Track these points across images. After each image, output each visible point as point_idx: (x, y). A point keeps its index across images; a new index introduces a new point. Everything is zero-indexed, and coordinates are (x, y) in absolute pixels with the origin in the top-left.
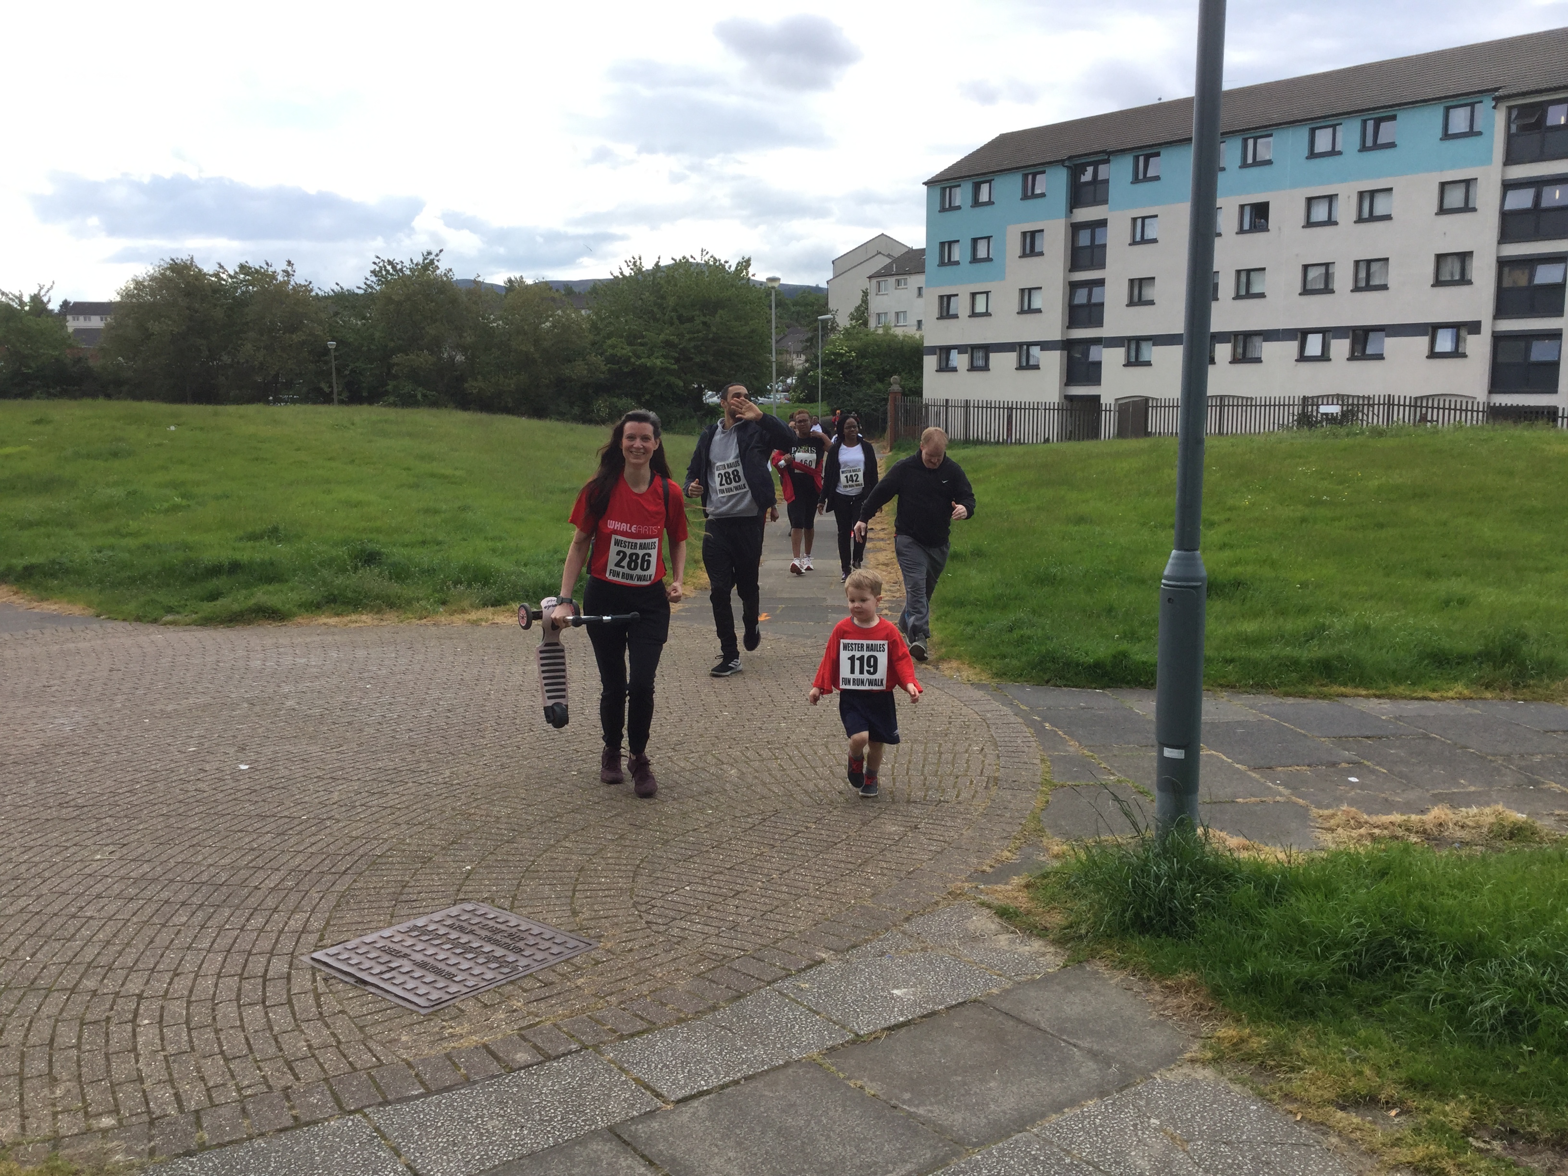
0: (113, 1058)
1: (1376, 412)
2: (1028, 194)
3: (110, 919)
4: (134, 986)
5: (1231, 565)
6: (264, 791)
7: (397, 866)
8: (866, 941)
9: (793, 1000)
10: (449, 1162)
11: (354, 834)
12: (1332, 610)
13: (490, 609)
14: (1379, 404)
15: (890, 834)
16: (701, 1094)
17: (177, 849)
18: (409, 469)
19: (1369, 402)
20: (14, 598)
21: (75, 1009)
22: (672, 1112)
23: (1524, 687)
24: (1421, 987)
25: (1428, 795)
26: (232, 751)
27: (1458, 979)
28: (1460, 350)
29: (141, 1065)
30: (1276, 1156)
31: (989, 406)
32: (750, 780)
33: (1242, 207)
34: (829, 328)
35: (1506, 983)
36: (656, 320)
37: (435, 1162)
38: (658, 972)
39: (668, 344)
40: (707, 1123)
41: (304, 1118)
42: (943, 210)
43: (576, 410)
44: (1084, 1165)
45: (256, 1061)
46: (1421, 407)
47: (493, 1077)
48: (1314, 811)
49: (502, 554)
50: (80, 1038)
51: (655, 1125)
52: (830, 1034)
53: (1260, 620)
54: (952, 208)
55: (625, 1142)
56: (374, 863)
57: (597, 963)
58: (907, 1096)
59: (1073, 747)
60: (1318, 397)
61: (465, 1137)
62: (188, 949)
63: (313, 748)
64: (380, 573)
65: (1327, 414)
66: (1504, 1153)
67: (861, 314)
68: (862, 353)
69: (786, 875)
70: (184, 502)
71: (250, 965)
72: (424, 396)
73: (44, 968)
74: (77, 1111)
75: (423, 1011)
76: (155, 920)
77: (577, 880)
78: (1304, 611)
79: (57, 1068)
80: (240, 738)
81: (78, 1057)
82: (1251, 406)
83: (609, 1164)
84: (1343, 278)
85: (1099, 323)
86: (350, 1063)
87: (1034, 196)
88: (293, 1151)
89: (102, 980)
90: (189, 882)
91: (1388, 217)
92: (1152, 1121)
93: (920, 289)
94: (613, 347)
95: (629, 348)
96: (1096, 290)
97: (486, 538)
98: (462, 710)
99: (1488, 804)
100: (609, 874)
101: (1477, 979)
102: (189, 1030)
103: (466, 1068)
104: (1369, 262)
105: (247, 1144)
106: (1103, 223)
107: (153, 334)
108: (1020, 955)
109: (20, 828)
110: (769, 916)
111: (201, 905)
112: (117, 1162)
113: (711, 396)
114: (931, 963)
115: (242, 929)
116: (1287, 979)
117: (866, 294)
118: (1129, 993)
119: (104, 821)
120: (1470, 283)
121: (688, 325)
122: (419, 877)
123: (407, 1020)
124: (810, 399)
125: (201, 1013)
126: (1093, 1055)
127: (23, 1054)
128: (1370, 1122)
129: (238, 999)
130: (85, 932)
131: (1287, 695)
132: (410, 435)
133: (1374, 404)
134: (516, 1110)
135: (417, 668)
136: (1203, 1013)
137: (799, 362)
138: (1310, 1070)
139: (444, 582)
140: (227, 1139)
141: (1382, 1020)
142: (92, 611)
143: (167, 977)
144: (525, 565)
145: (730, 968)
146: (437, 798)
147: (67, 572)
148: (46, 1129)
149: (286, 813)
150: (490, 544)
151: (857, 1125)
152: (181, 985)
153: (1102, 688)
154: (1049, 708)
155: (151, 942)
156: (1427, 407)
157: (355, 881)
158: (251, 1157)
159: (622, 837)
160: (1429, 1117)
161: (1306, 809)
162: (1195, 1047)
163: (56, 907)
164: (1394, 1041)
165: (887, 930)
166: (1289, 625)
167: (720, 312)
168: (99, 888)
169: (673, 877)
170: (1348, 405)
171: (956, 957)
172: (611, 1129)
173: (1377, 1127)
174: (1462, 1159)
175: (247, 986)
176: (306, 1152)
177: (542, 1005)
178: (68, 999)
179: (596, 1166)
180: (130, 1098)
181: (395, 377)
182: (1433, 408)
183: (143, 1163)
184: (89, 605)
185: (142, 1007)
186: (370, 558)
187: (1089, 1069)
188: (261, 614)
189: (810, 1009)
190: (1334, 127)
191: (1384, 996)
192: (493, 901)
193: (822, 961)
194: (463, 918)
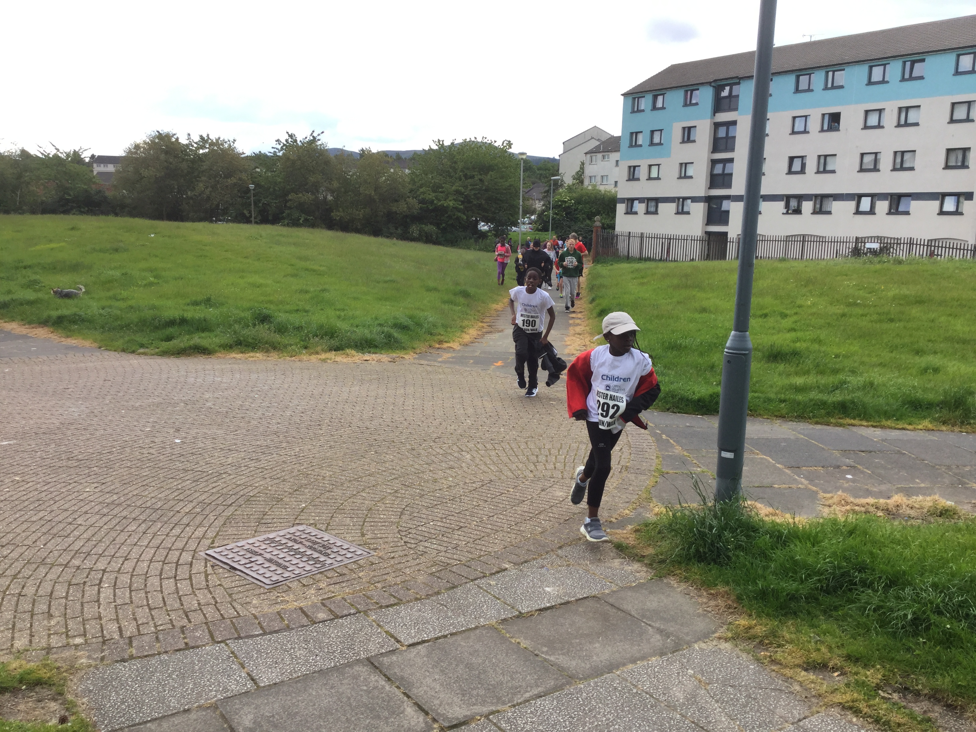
0: (85, 605)
1: (902, 248)
2: (688, 103)
3: (91, 526)
4: (101, 565)
5: (794, 342)
6: (188, 455)
7: (262, 503)
8: (534, 559)
9: (485, 591)
10: (272, 672)
11: (238, 483)
12: (853, 372)
13: (334, 352)
14: (904, 243)
15: (557, 497)
16: (424, 642)
17: (135, 487)
18: (293, 265)
19: (898, 242)
20: (50, 335)
21: (66, 576)
22: (405, 651)
23: (968, 424)
24: (863, 601)
25: (894, 488)
26: (171, 431)
27: (886, 597)
28: (959, 210)
29: (101, 610)
30: (760, 695)
31: (656, 237)
32: (477, 462)
33: (823, 115)
34: (557, 185)
35: (914, 601)
36: (451, 177)
37: (264, 672)
38: (408, 571)
39: (458, 192)
40: (425, 659)
41: (191, 644)
42: (633, 112)
43: (399, 231)
44: (644, 694)
45: (167, 611)
46: (931, 246)
47: (303, 626)
48: (821, 495)
49: (344, 320)
50: (67, 593)
51: (394, 658)
52: (505, 611)
53: (806, 376)
54: (639, 111)
55: (375, 666)
56: (248, 500)
57: (373, 564)
58: (545, 649)
59: (678, 450)
60: (865, 238)
61: (283, 660)
62: (135, 545)
63: (219, 432)
64: (269, 328)
65: (870, 249)
66: (899, 701)
67: (579, 177)
68: (579, 201)
69: (491, 519)
70: (156, 281)
71: (170, 556)
72: (306, 220)
73: (51, 552)
74: (62, 634)
75: (267, 587)
76: (117, 528)
77: (367, 515)
78: (835, 371)
79: (53, 608)
80: (177, 424)
81: (66, 604)
82: (822, 242)
83: (365, 679)
84: (886, 162)
85: (729, 186)
86: (221, 615)
87: (691, 104)
88: (182, 663)
89: (83, 561)
90: (139, 507)
91: (917, 124)
92: (689, 671)
93: (617, 161)
94: (424, 193)
95: (434, 194)
96: (728, 165)
97: (335, 309)
98: (310, 413)
99: (930, 495)
100: (386, 513)
101: (898, 598)
102: (131, 591)
103: (288, 620)
104: (903, 153)
105: (157, 657)
106: (734, 123)
107: (144, 177)
108: (625, 571)
109: (44, 471)
110: (478, 542)
111: (145, 520)
112: (82, 664)
113: (484, 226)
114: (571, 573)
115: (167, 535)
116: (781, 592)
117: (583, 164)
118: (688, 596)
119: (93, 469)
120: (967, 167)
121: (469, 180)
122: (273, 509)
123: (257, 592)
124: (545, 229)
125: (138, 582)
126: (660, 631)
127: (34, 600)
128: (821, 679)
129: (161, 574)
130: (76, 533)
131: (817, 423)
132: (294, 244)
133: (901, 243)
134: (315, 645)
135: (286, 386)
136: (731, 610)
137: (539, 206)
138: (789, 647)
139: (307, 335)
140: (146, 653)
141: (838, 620)
142: (96, 345)
143: (121, 561)
144: (357, 326)
145: (450, 571)
146: (289, 464)
147: (83, 320)
148: (44, 644)
149: (200, 469)
150: (338, 313)
151: (513, 664)
152: (128, 566)
153: (702, 415)
154: (667, 426)
155: (114, 540)
156: (935, 246)
157: (236, 510)
158: (159, 664)
159: (396, 492)
160: (856, 677)
161: (817, 493)
162: (722, 630)
163: (60, 518)
164: (843, 632)
165: (547, 553)
166: (823, 380)
167: (491, 173)
168: (87, 508)
169: (424, 516)
170: (884, 243)
171: (587, 571)
172: (368, 659)
173: (825, 682)
174: (872, 702)
175: (166, 567)
176: (190, 663)
177: (337, 586)
178: (63, 570)
179: (357, 679)
180: (92, 628)
181: (290, 208)
182: (938, 247)
183: (97, 665)
184: (95, 341)
185: (105, 577)
186: (264, 319)
187: (657, 640)
188: (196, 350)
189: (495, 597)
190: (885, 65)
191: (841, 605)
192: (316, 526)
193: (506, 569)
194: (296, 534)
